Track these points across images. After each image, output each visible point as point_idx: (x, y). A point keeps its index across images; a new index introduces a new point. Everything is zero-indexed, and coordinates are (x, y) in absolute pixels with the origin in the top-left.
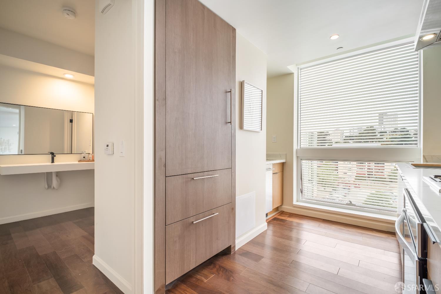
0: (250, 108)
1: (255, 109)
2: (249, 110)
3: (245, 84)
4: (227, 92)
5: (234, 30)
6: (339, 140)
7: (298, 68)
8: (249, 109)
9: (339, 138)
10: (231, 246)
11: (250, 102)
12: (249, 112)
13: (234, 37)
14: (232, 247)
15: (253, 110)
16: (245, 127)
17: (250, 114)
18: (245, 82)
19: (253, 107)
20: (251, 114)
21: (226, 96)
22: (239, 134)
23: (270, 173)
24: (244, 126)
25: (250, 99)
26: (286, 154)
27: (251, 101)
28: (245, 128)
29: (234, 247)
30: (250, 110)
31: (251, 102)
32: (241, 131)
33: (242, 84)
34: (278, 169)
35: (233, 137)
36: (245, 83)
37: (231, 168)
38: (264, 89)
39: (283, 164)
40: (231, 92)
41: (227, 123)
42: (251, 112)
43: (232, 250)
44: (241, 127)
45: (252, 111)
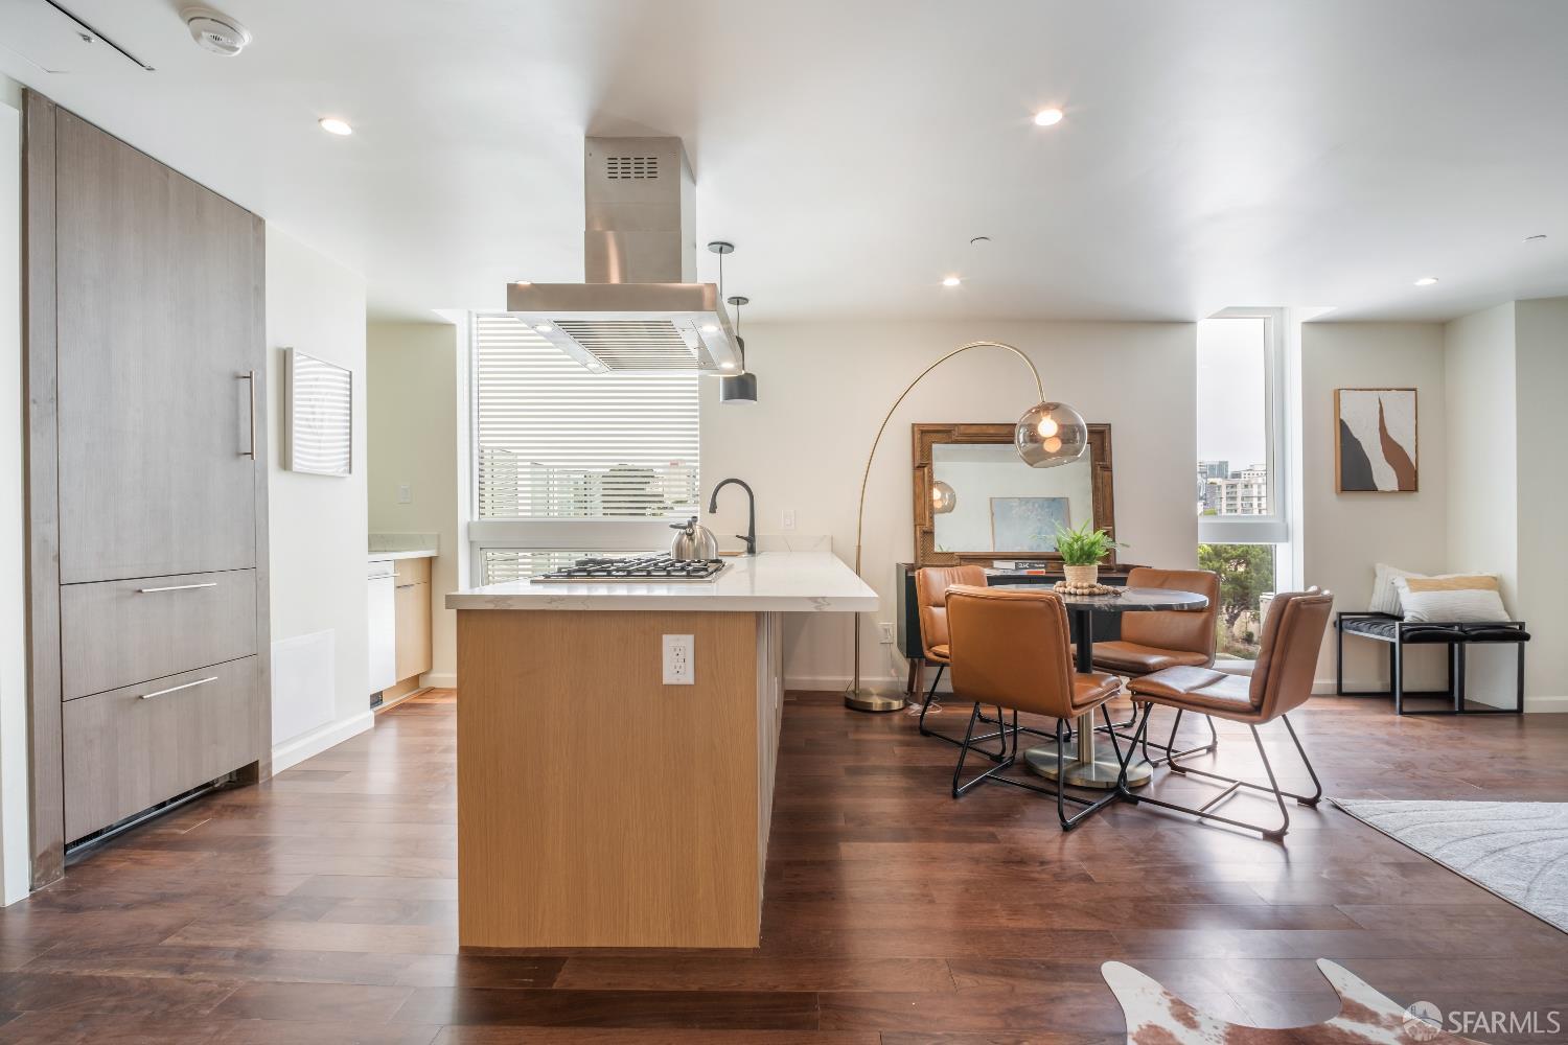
0: (313, 413)
1: (330, 420)
2: (307, 420)
3: (296, 358)
4: (238, 377)
5: (259, 222)
6: (683, 497)
7: (470, 312)
8: (311, 416)
9: (683, 493)
10: (257, 762)
11: (312, 403)
12: (310, 427)
13: (260, 241)
14: (260, 765)
15: (322, 420)
16: (298, 462)
17: (314, 434)
18: (295, 351)
19: (323, 413)
20: (317, 434)
21: (237, 388)
22: (276, 480)
23: (389, 585)
24: (295, 460)
25: (312, 393)
26: (439, 536)
27: (316, 400)
28: (296, 467)
29: (269, 765)
30: (314, 420)
31: (317, 403)
32: (285, 475)
33: (285, 357)
34: (413, 576)
35: (260, 488)
36: (295, 355)
37: (255, 570)
38: (359, 365)
39: (430, 561)
40: (250, 377)
41: (239, 454)
42: (315, 427)
43: (262, 775)
44: (285, 463)
45: (320, 424)
